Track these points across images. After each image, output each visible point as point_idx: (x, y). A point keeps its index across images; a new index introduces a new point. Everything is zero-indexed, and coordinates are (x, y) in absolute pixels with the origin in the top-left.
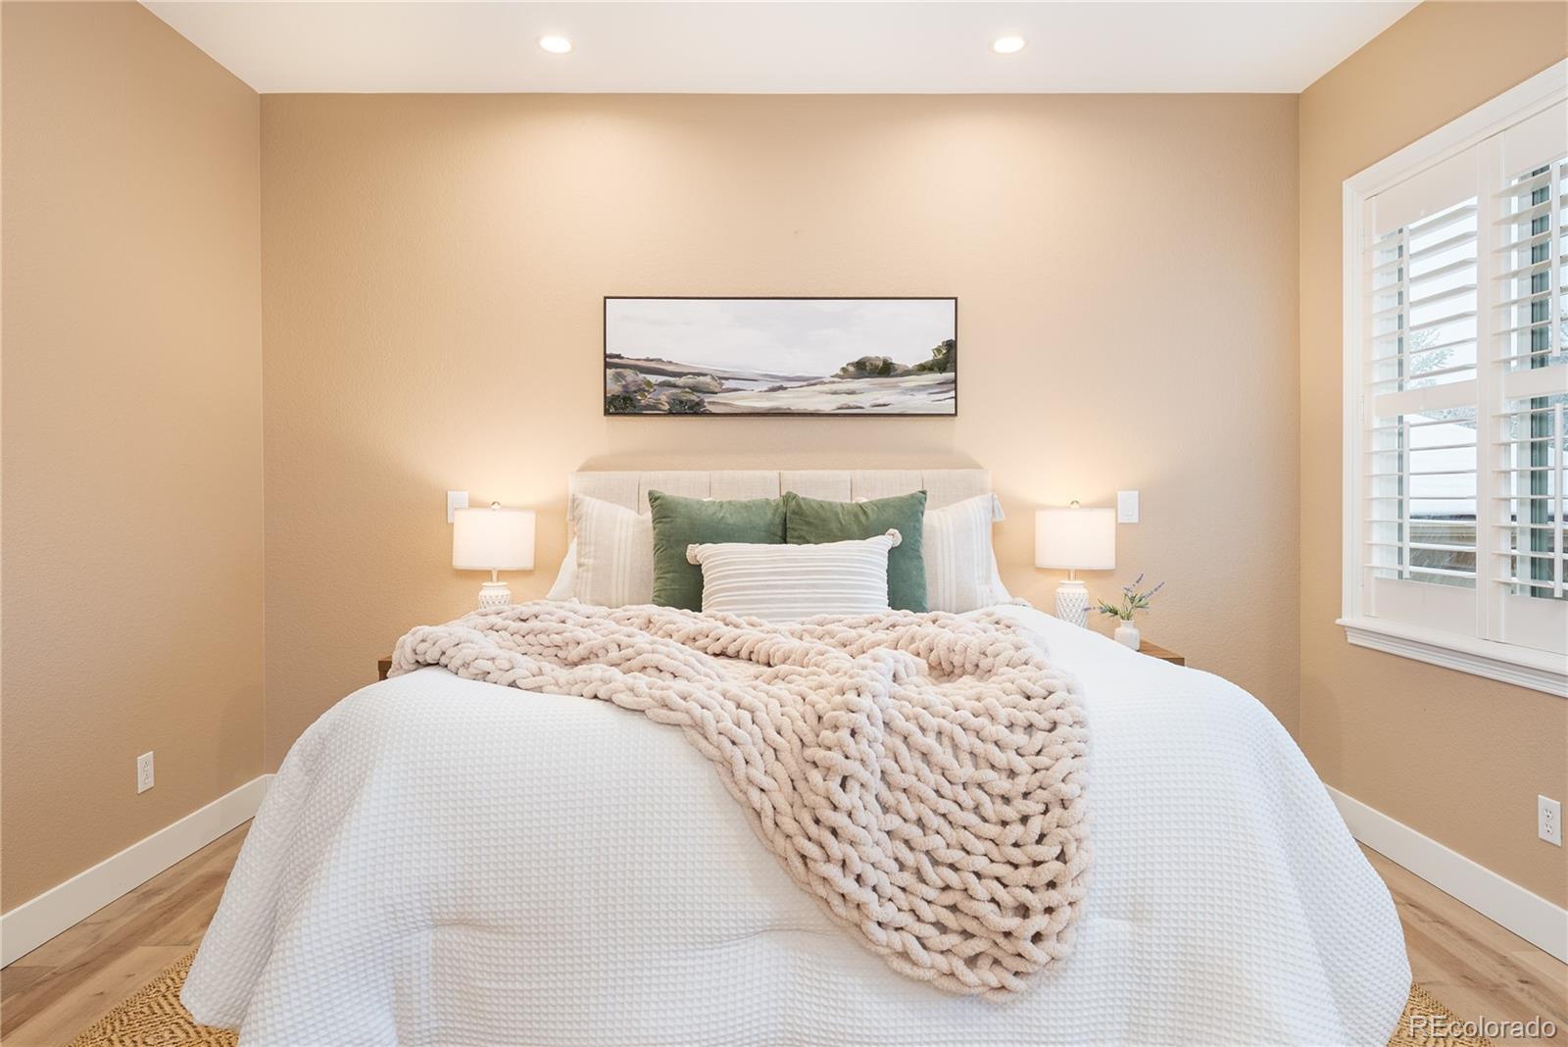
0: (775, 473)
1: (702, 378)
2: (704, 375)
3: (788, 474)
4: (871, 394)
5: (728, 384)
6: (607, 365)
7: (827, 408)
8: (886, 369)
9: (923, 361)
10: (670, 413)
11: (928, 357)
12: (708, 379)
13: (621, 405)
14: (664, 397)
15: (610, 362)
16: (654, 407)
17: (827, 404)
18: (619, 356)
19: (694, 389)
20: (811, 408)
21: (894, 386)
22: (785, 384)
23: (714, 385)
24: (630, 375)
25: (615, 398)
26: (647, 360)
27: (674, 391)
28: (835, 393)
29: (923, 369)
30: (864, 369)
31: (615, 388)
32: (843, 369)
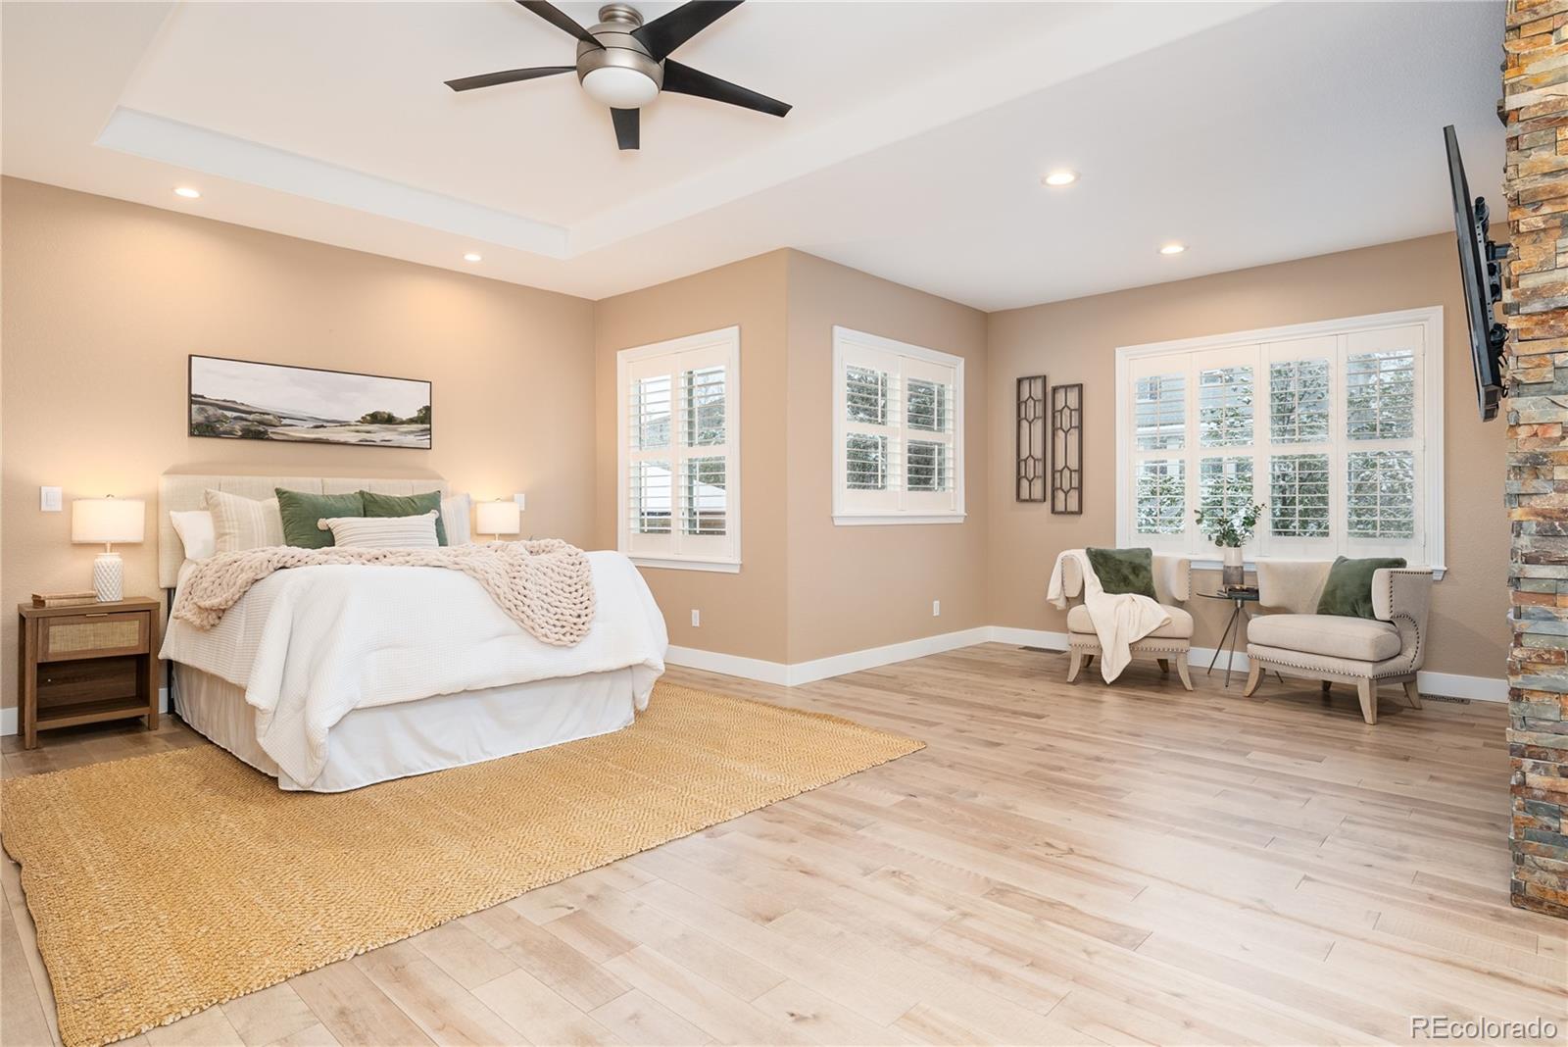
0: (319, 479)
1: (266, 417)
2: (268, 414)
3: (327, 480)
4: (379, 433)
5: (285, 421)
6: (191, 402)
7: (353, 441)
8: (390, 420)
9: (411, 417)
10: (242, 437)
11: (415, 414)
12: (271, 417)
13: (204, 429)
14: (238, 427)
15: (193, 400)
16: (225, 433)
17: (353, 438)
18: (202, 397)
19: (261, 423)
20: (342, 440)
21: (395, 430)
22: (325, 424)
23: (275, 422)
24: (211, 411)
25: (199, 425)
26: (225, 401)
27: (245, 423)
28: (357, 431)
29: (412, 421)
30: (375, 418)
31: (198, 418)
32: (363, 418)
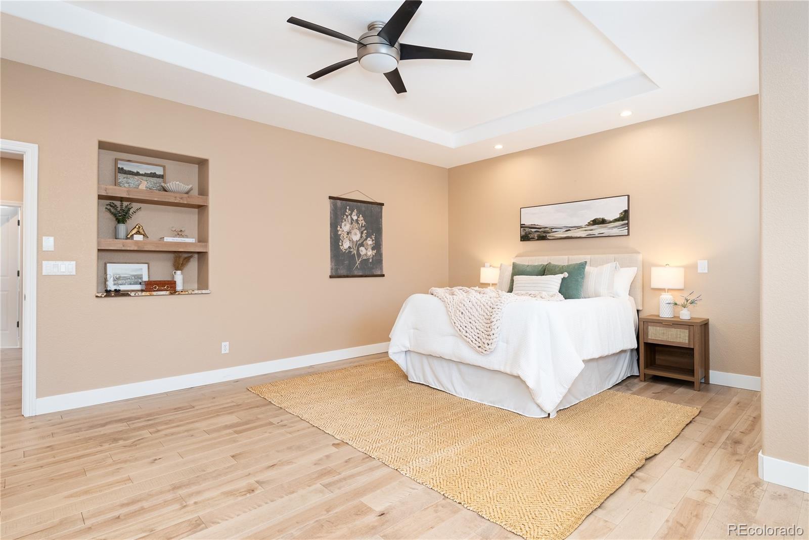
0: (567, 257)
1: (546, 229)
2: (547, 228)
3: (570, 256)
4: (598, 230)
5: (554, 230)
6: (521, 227)
7: (584, 235)
8: (603, 222)
9: (616, 218)
10: (538, 240)
11: (618, 216)
12: (548, 229)
13: (525, 238)
14: (536, 235)
15: (522, 226)
16: (532, 238)
17: (584, 234)
18: (524, 224)
19: (544, 232)
20: (578, 236)
21: (606, 227)
22: (570, 229)
23: (550, 231)
24: (527, 230)
25: (523, 236)
26: (532, 225)
27: (538, 233)
28: (586, 230)
29: (616, 220)
30: (596, 222)
31: (523, 233)
32: (588, 223)
